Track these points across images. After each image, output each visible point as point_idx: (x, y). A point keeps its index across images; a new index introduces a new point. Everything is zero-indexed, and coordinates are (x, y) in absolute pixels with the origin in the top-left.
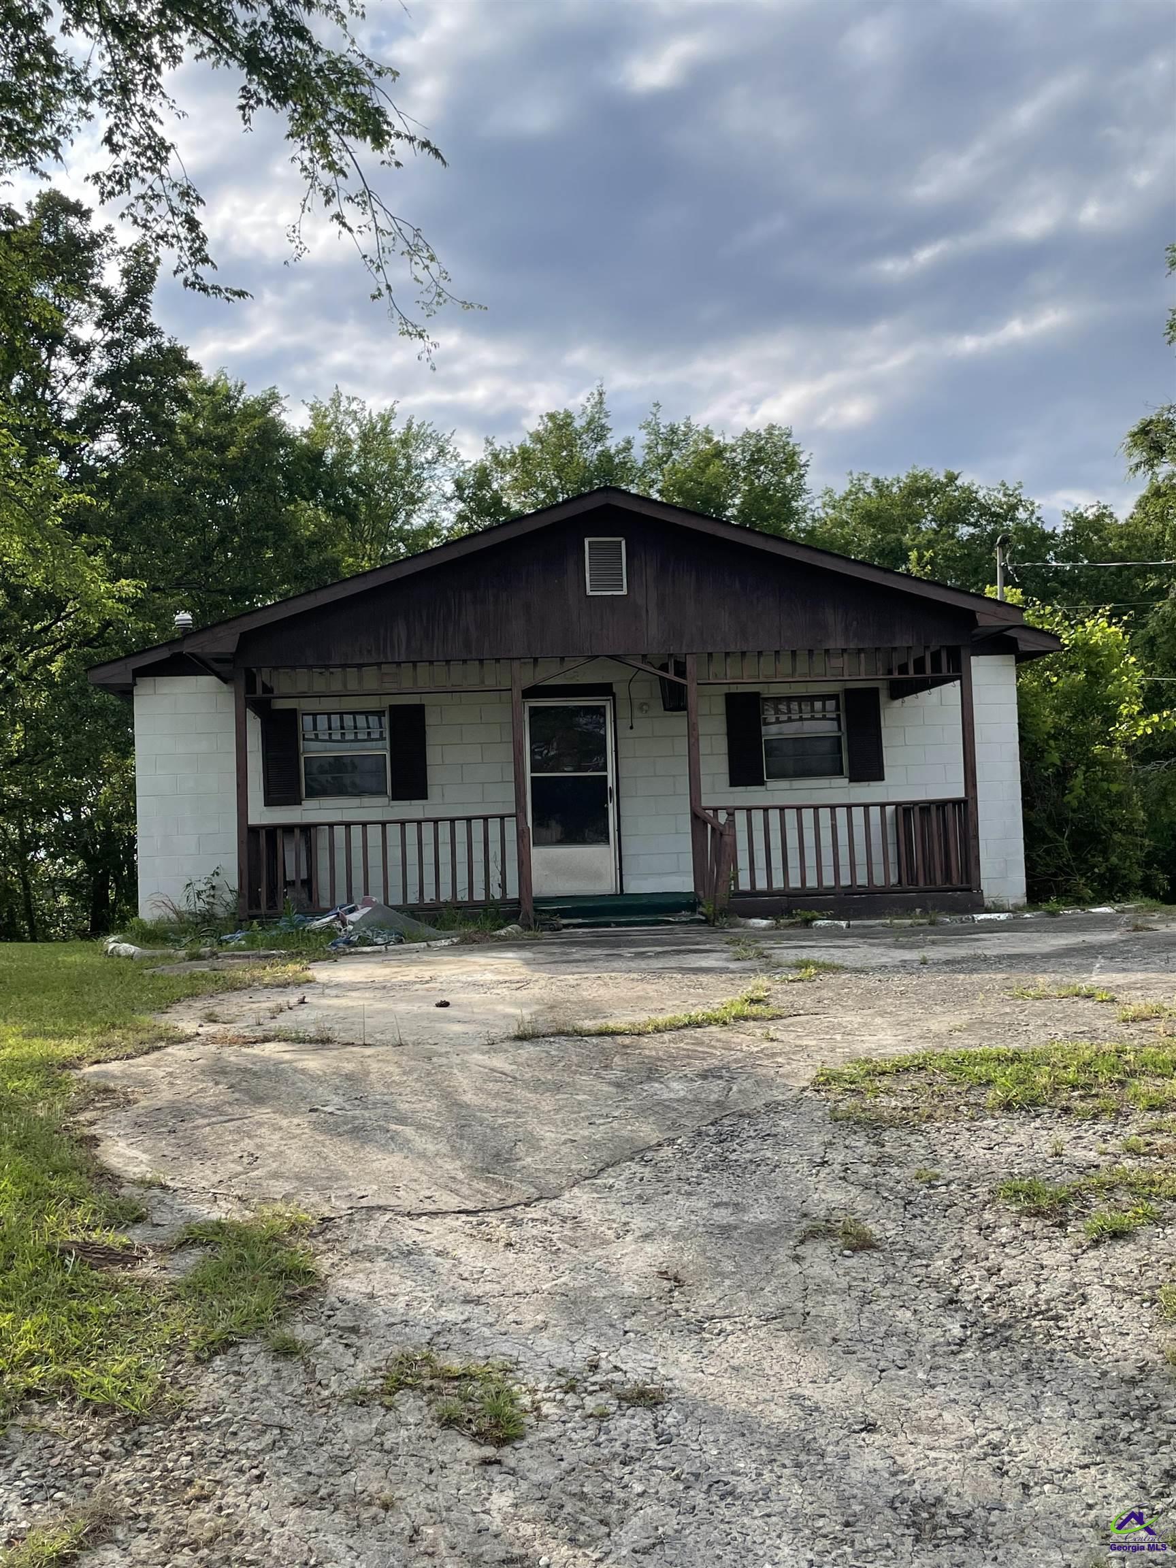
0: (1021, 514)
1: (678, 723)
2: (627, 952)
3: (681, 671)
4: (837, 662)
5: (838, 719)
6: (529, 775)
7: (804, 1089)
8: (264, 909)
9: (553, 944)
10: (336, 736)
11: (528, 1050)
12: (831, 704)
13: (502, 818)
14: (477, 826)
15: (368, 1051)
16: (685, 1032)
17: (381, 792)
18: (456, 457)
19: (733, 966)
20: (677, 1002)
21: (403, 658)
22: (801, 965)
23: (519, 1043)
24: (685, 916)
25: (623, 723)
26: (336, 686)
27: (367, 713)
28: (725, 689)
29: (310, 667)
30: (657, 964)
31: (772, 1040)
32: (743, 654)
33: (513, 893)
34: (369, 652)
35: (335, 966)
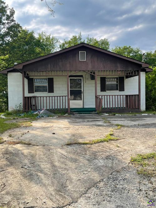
0: (139, 52)
1: (93, 81)
2: (86, 120)
3: (94, 73)
4: (119, 72)
5: (117, 81)
6: (69, 89)
7: (129, 163)
8: (27, 110)
9: (73, 118)
10: (40, 82)
11: (70, 148)
12: (116, 79)
13: (65, 96)
14: (61, 97)
15: (38, 147)
16: (100, 143)
17: (47, 91)
18: (59, 42)
19: (105, 124)
20: (97, 134)
21: (50, 70)
22: (118, 125)
23: (68, 146)
24: (94, 112)
25: (84, 82)
26: (39, 75)
27: (45, 79)
28: (100, 76)
29: (35, 71)
30: (91, 123)
31: (118, 147)
32: (104, 71)
33: (67, 107)
34: (44, 69)
35: (37, 122)
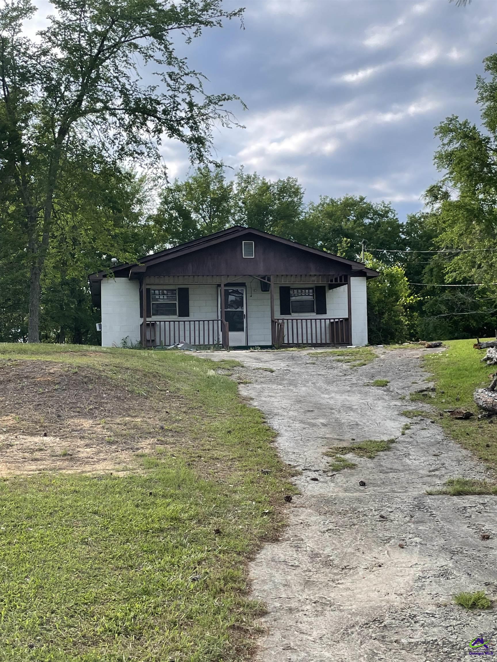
1: (267, 296)
3: (269, 280)
4: (313, 278)
5: (313, 296)
12: (311, 291)
17: (175, 313)
21: (191, 275)
25: (248, 295)
27: (171, 290)
28: (280, 285)
32: (287, 275)
34: (181, 272)
